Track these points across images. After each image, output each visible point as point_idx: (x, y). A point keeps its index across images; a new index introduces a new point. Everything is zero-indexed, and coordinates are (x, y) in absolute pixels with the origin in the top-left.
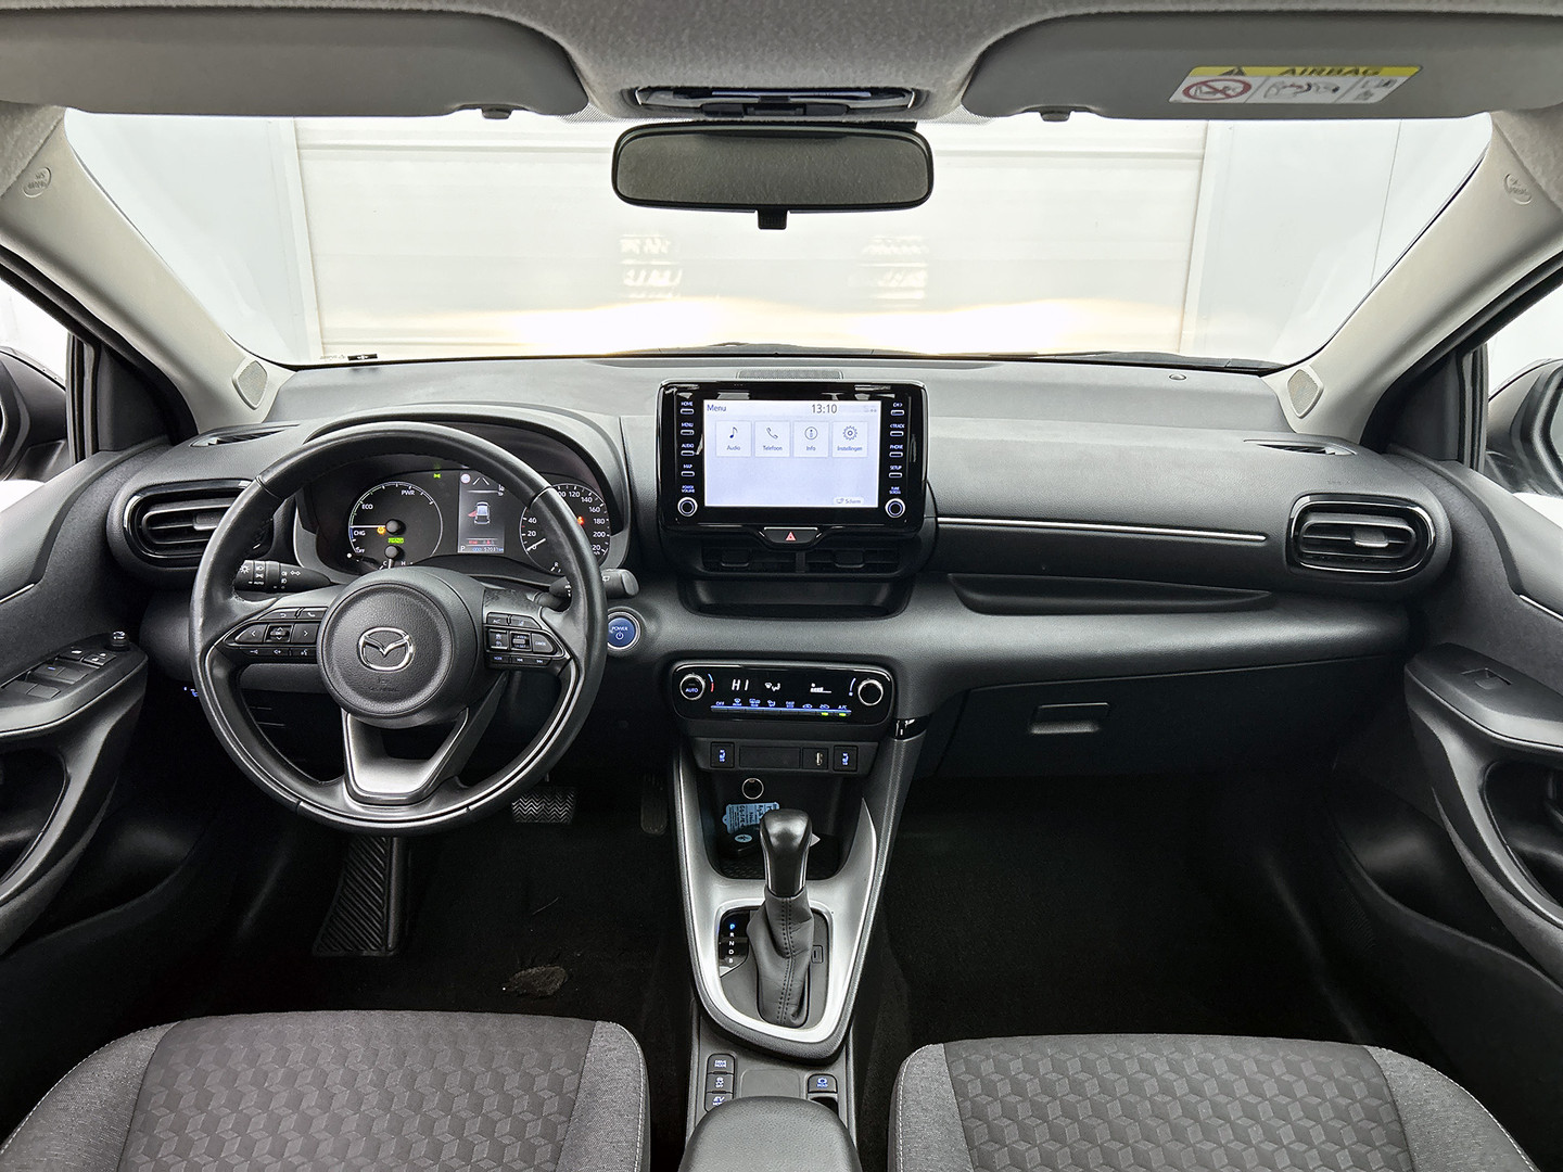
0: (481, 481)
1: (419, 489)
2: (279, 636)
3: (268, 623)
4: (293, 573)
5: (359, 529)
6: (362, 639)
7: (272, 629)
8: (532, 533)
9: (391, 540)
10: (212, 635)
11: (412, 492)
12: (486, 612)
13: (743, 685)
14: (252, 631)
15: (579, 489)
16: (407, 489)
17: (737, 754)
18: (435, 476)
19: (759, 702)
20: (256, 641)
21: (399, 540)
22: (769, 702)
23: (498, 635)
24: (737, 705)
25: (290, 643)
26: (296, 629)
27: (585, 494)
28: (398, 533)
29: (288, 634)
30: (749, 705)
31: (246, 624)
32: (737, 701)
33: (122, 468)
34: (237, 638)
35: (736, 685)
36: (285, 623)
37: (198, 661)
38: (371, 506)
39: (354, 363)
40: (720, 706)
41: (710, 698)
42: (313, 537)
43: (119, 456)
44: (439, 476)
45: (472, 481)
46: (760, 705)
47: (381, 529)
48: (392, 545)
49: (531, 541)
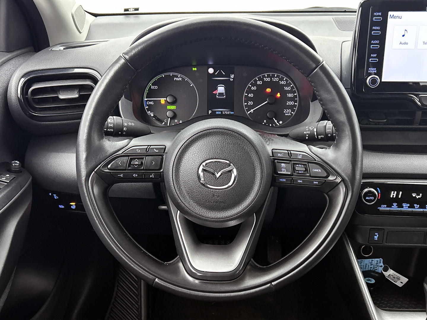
0: (220, 72)
1: (184, 77)
2: (136, 165)
3: (129, 156)
4: (130, 124)
5: (150, 101)
6: (201, 167)
7: (131, 159)
8: (251, 103)
9: (169, 107)
10: (93, 164)
11: (180, 79)
12: (269, 148)
13: (398, 194)
14: (119, 161)
15: (278, 76)
16: (177, 77)
17: (385, 236)
18: (194, 69)
19: (408, 205)
20: (122, 168)
21: (173, 107)
22: (415, 205)
23: (283, 165)
24: (395, 207)
25: (143, 170)
26: (147, 160)
27: (282, 79)
28: (173, 103)
29: (142, 163)
30: (402, 207)
31: (114, 156)
32: (395, 204)
33: (13, 62)
34: (109, 166)
35: (393, 194)
36: (140, 156)
37: (83, 182)
38: (156, 87)
39: (127, 13)
40: (383, 208)
41: (379, 203)
42: (130, 103)
43: (10, 55)
44: (195, 69)
45: (215, 72)
46: (409, 207)
47: (163, 100)
48: (170, 110)
49: (250, 108)
